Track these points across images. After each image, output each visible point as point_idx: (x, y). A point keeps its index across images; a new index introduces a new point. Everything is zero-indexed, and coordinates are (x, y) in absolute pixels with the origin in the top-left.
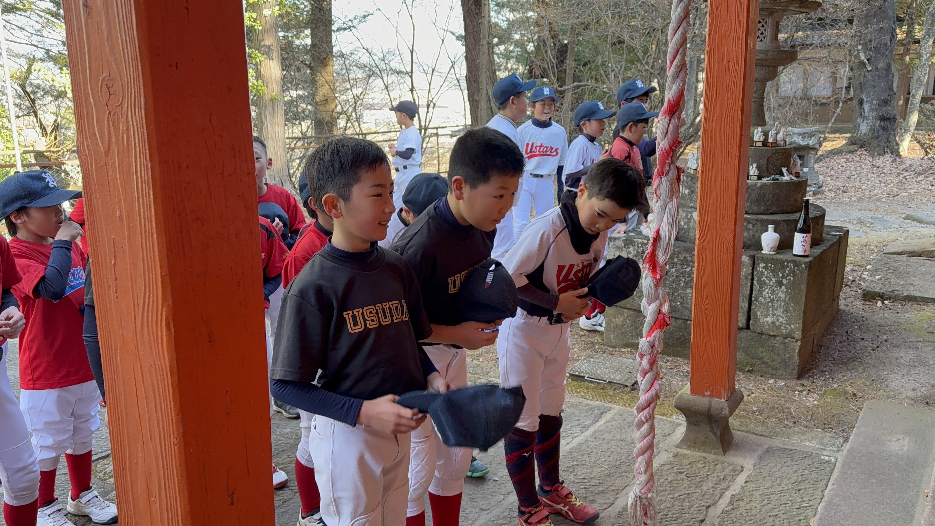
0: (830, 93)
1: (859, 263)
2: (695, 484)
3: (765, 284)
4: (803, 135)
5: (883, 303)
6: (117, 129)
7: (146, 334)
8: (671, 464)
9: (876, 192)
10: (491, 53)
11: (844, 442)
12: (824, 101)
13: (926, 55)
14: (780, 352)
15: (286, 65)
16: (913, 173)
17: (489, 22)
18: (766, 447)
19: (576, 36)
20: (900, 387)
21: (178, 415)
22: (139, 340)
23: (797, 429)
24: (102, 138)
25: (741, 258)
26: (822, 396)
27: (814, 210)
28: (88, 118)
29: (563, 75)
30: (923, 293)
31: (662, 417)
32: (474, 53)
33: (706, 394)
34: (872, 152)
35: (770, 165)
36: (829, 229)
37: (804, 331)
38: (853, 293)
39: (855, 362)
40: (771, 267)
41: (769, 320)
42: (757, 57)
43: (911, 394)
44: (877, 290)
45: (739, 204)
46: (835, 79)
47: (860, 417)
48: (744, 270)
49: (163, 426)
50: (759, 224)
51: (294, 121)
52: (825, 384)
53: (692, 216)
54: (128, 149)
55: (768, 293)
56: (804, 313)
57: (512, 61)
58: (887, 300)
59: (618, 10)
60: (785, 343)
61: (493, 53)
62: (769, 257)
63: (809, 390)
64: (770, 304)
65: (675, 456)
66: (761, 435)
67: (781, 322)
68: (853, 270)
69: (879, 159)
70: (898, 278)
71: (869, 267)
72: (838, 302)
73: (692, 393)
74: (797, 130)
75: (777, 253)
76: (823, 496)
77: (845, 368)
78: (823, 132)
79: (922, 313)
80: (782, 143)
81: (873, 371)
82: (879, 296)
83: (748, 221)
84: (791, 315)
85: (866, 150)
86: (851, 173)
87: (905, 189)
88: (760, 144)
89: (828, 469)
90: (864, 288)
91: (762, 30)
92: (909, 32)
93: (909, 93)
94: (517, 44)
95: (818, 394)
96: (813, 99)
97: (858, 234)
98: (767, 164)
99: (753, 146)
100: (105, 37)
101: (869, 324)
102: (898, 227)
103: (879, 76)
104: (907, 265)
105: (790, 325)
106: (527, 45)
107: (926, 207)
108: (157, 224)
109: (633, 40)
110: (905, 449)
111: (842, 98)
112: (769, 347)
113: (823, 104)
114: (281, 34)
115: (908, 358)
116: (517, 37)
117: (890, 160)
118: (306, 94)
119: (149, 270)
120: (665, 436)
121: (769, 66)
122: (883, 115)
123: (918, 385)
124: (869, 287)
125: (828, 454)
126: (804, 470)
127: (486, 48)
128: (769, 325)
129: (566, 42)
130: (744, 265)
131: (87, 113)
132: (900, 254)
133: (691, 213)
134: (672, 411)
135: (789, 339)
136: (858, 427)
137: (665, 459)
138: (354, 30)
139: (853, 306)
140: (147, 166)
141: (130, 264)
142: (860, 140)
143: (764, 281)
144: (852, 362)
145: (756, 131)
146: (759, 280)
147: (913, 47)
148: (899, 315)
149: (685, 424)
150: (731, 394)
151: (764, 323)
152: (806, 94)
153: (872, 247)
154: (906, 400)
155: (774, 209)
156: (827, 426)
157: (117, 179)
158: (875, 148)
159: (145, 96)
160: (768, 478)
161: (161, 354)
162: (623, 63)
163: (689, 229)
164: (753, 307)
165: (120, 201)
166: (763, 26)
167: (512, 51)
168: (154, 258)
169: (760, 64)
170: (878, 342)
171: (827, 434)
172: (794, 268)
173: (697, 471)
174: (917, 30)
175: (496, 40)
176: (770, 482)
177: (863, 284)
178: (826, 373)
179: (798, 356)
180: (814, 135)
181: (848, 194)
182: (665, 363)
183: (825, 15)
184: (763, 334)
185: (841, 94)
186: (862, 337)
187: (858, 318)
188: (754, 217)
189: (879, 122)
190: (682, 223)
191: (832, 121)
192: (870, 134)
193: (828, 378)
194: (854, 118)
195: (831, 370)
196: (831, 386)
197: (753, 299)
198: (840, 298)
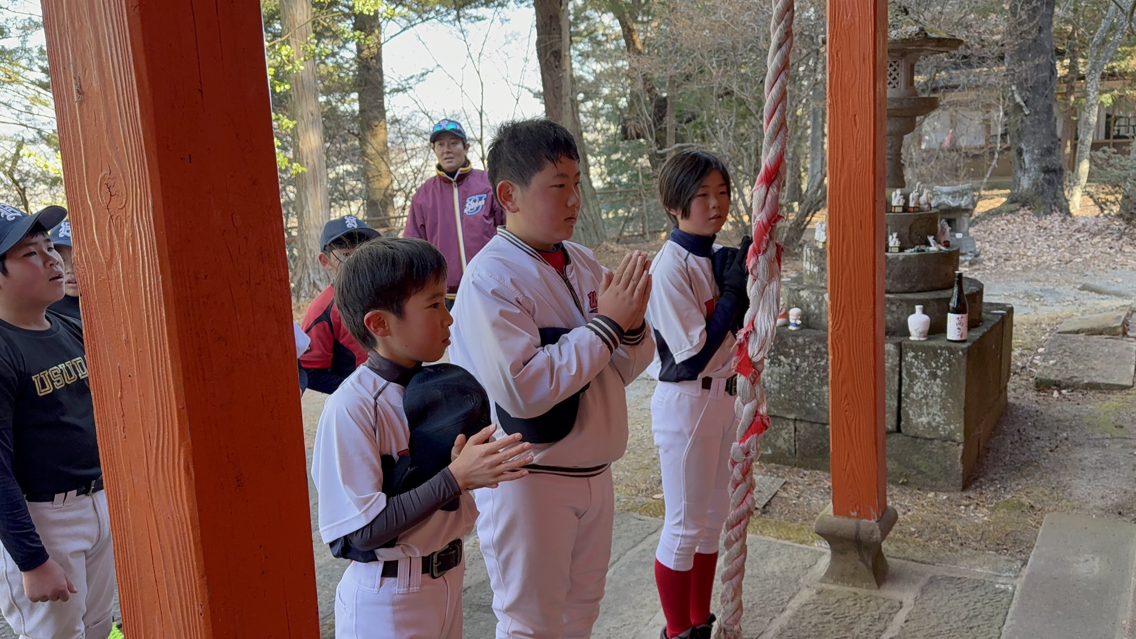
0: (982, 142)
1: (1029, 346)
2: (845, 626)
3: (916, 377)
4: (953, 194)
5: (1060, 393)
6: (120, 235)
7: (161, 480)
8: (814, 604)
9: (1044, 258)
10: (575, 111)
11: (1022, 566)
12: (976, 152)
13: (1093, 93)
14: (940, 459)
15: (329, 135)
16: (1088, 234)
17: (571, 75)
18: (929, 577)
19: (675, 89)
20: (1086, 494)
21: (203, 577)
22: (152, 487)
23: (965, 553)
24: (102, 246)
25: (883, 347)
26: (993, 510)
27: (969, 286)
28: (85, 224)
29: (663, 135)
30: (1107, 379)
31: (801, 546)
32: (555, 112)
33: (852, 514)
34: (1037, 211)
35: (913, 234)
36: (989, 307)
37: (967, 431)
38: (1024, 382)
39: (1030, 467)
40: (921, 356)
41: (924, 420)
42: (889, 107)
43: (1099, 503)
44: (1052, 377)
45: (877, 283)
46: (988, 127)
47: (1039, 535)
48: (890, 361)
49: (185, 592)
50: (904, 305)
51: (342, 202)
52: (996, 495)
53: (823, 298)
54: (135, 259)
55: (920, 387)
56: (965, 409)
57: (602, 119)
58: (1065, 389)
59: (725, 56)
60: (945, 447)
61: (578, 111)
62: (919, 344)
63: (977, 504)
64: (924, 401)
65: (819, 593)
66: (922, 562)
67: (939, 423)
68: (1022, 355)
69: (1045, 219)
70: (1076, 362)
71: (1041, 350)
72: (1006, 394)
73: (835, 514)
74: (945, 189)
75: (929, 339)
76: (1001, 634)
77: (1019, 474)
78: (978, 189)
79: (1107, 403)
80: (926, 206)
81: (1053, 477)
82: (1055, 385)
83: (892, 302)
84: (950, 412)
85: (1029, 209)
86: (1013, 237)
87: (1079, 253)
88: (900, 210)
89: (1005, 600)
90: (1036, 376)
91: (894, 74)
92: (1073, 67)
93: (1077, 139)
94: (607, 100)
95: (988, 508)
96: (963, 150)
97: (1026, 310)
98: (910, 233)
99: (891, 212)
100: (104, 128)
101: (1044, 419)
102: (1073, 299)
103: (1039, 120)
104: (1086, 346)
105: (949, 425)
106: (619, 101)
107: (1105, 274)
108: (170, 348)
109: (742, 90)
110: (1096, 571)
111: (998, 149)
112: (926, 453)
113: (975, 156)
114: (322, 99)
115: (1093, 459)
116: (606, 91)
117: (1060, 219)
118: (356, 169)
119: (162, 402)
120: (805, 568)
121: (905, 117)
122: (1047, 166)
123: (1107, 491)
124: (1042, 374)
125: (1004, 581)
126: (976, 602)
127: (570, 106)
128: (924, 426)
129: (665, 95)
130: (889, 355)
131: (85, 218)
132: (1077, 332)
133: (822, 294)
134: (812, 537)
135: (950, 442)
136: (1037, 547)
137: (808, 598)
138: (410, 91)
139: (1024, 398)
140: (157, 279)
141: (140, 396)
142: (1022, 197)
143: (915, 373)
144: (1027, 467)
145: (893, 194)
146: (909, 374)
147: (1077, 84)
148: (1079, 406)
149: (829, 552)
150: (883, 514)
151: (917, 424)
152: (954, 145)
153: (1044, 325)
154: (1095, 511)
155: (921, 286)
156: (1001, 547)
157: (121, 295)
158: (1040, 206)
159: (152, 196)
160: (933, 615)
161: (180, 503)
162: (733, 118)
163: (821, 313)
164: (903, 405)
165: (125, 322)
166: (895, 70)
167: (602, 108)
168: (168, 388)
169: (893, 115)
170: (1057, 440)
171: (1002, 557)
172: (949, 356)
173: (847, 611)
174: (1080, 66)
175: (581, 96)
176: (936, 620)
177: (1035, 370)
178: (997, 482)
179: (962, 463)
180: (966, 194)
181: (1011, 262)
182: (802, 478)
183: (969, 51)
184: (917, 438)
185: (996, 143)
186: (1037, 436)
187: (1031, 413)
188: (898, 296)
189: (1043, 174)
190: (812, 307)
191: (988, 176)
192: (1034, 189)
193: (1000, 488)
194: (1013, 170)
195: (1003, 478)
196: (1004, 498)
197: (903, 395)
198: (1008, 389)
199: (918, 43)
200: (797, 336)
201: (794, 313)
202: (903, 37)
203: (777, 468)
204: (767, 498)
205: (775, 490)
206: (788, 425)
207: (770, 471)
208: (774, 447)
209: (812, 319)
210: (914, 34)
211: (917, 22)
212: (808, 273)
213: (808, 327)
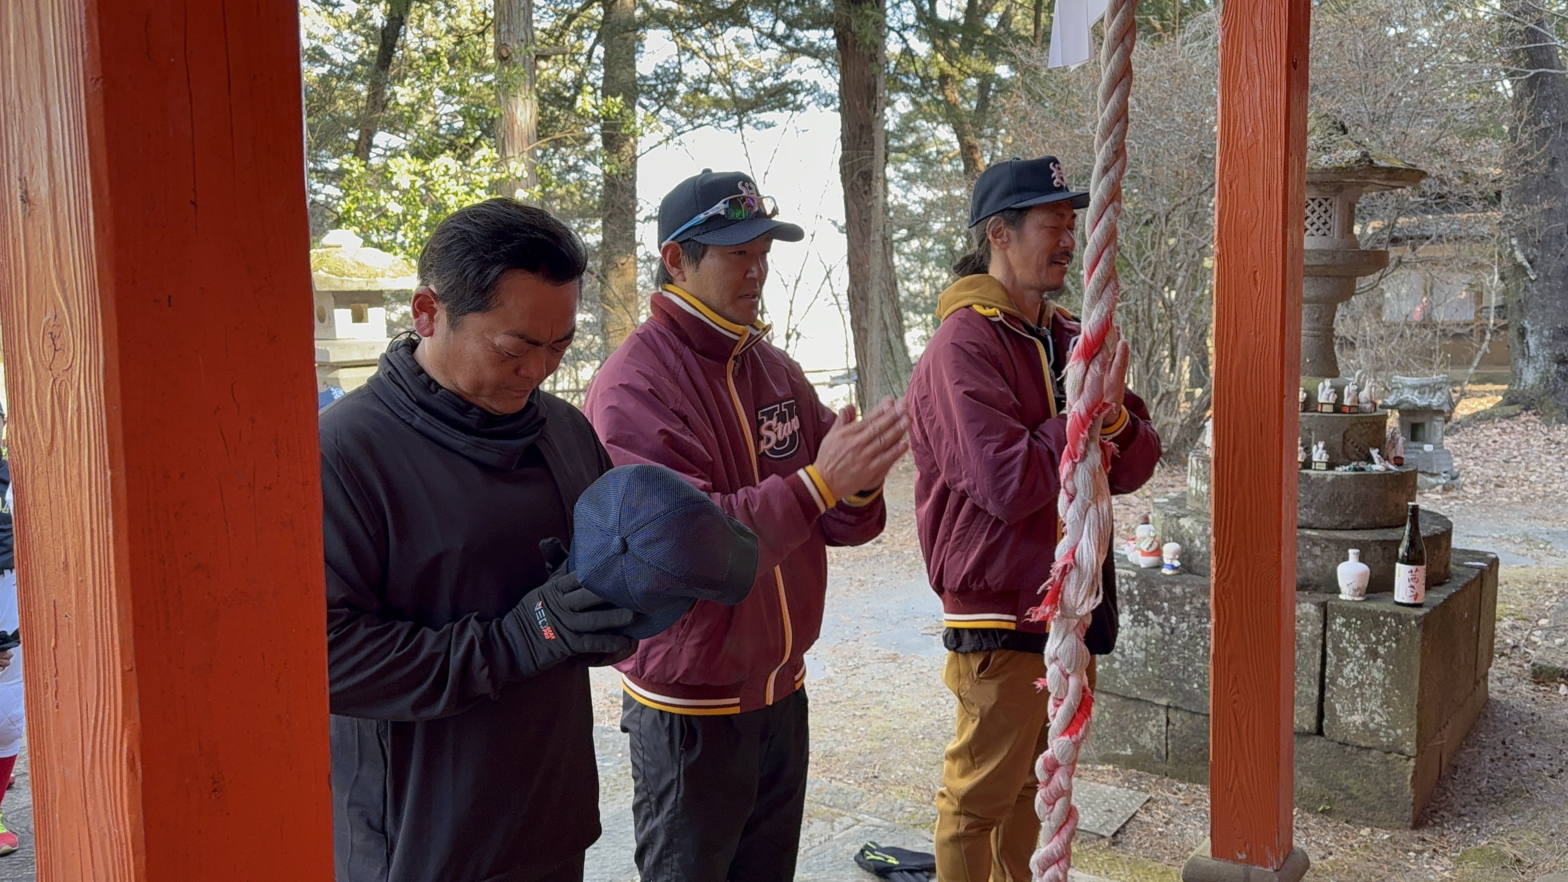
0: (1470, 316)
1: (1525, 615)
3: (1348, 654)
4: (1421, 389)
6: (64, 408)
7: (98, 776)
9: (1555, 486)
10: (889, 253)
12: (1459, 331)
14: (1380, 778)
17: (886, 203)
22: (87, 786)
24: (42, 425)
26: (1458, 861)
27: (1431, 524)
28: (23, 388)
32: (860, 253)
33: (1240, 857)
34: (1546, 417)
35: (1349, 444)
36: (1461, 556)
37: (1421, 740)
38: (1515, 669)
39: (1518, 800)
40: (1356, 623)
41: (1358, 718)
42: (1308, 261)
44: (1559, 664)
45: (1284, 512)
46: (1479, 295)
48: (1308, 628)
50: (1332, 547)
52: (1464, 840)
54: (79, 446)
55: (1353, 670)
56: (1420, 707)
60: (1387, 762)
61: (893, 253)
62: (1352, 606)
63: (1435, 850)
64: (1357, 691)
67: (1379, 724)
68: (1514, 628)
69: (1559, 429)
71: (1543, 622)
72: (1486, 686)
73: (1213, 855)
74: (1409, 381)
75: (1367, 600)
77: (1501, 809)
78: (1460, 383)
80: (1369, 406)
81: (1552, 817)
82: (1562, 676)
83: (1314, 542)
84: (1396, 709)
85: (1535, 414)
86: (1509, 453)
88: (1330, 409)
90: (1534, 660)
91: (1325, 217)
94: (939, 238)
95: (1451, 858)
96: (1440, 327)
97: (1521, 562)
98: (1344, 443)
100: (51, 252)
101: (1543, 727)
103: (1550, 288)
105: (1394, 729)
108: (118, 579)
111: (1491, 326)
112: (1359, 768)
113: (1457, 336)
116: (937, 226)
119: (104, 659)
121: (1339, 277)
122: (1562, 355)
124: (1543, 660)
127: (881, 245)
128: (1357, 729)
130: (1306, 620)
131: (23, 381)
135: (1395, 755)
139: (1515, 693)
140: (106, 475)
141: (78, 648)
142: (1524, 397)
143: (1345, 648)
144: (1514, 799)
146: (1336, 648)
150: (1286, 859)
151: (1347, 724)
152: (1428, 318)
153: (1549, 585)
155: (1358, 520)
157: (62, 495)
158: (1551, 410)
159: (105, 355)
161: (119, 812)
164: (1328, 695)
165: (66, 535)
166: (1326, 211)
167: (930, 250)
168: (113, 639)
169: (1318, 273)
170: (1561, 761)
172: (1397, 626)
175: (901, 233)
177: (1532, 652)
178: (1466, 819)
179: (1413, 787)
180: (1440, 389)
181: (1505, 489)
182: (1175, 794)
183: (1446, 189)
184: (1347, 745)
185: (1488, 319)
186: (1531, 752)
187: (1523, 716)
188: (1324, 534)
189: (1556, 366)
190: (1197, 543)
191: (1475, 364)
192: (1542, 386)
193: (1470, 829)
194: (1512, 358)
195: (1476, 813)
196: (1476, 844)
197: (1327, 680)
198: (1490, 678)
199: (1360, 174)
200: (1174, 584)
201: (1170, 550)
202: (1337, 165)
203: (1140, 777)
204: (1119, 821)
205: (1134, 811)
206: (1157, 714)
207: (1129, 781)
208: (1135, 745)
209: (1196, 561)
210: (1353, 161)
211: (1359, 144)
212: (1194, 492)
213: (1190, 571)
